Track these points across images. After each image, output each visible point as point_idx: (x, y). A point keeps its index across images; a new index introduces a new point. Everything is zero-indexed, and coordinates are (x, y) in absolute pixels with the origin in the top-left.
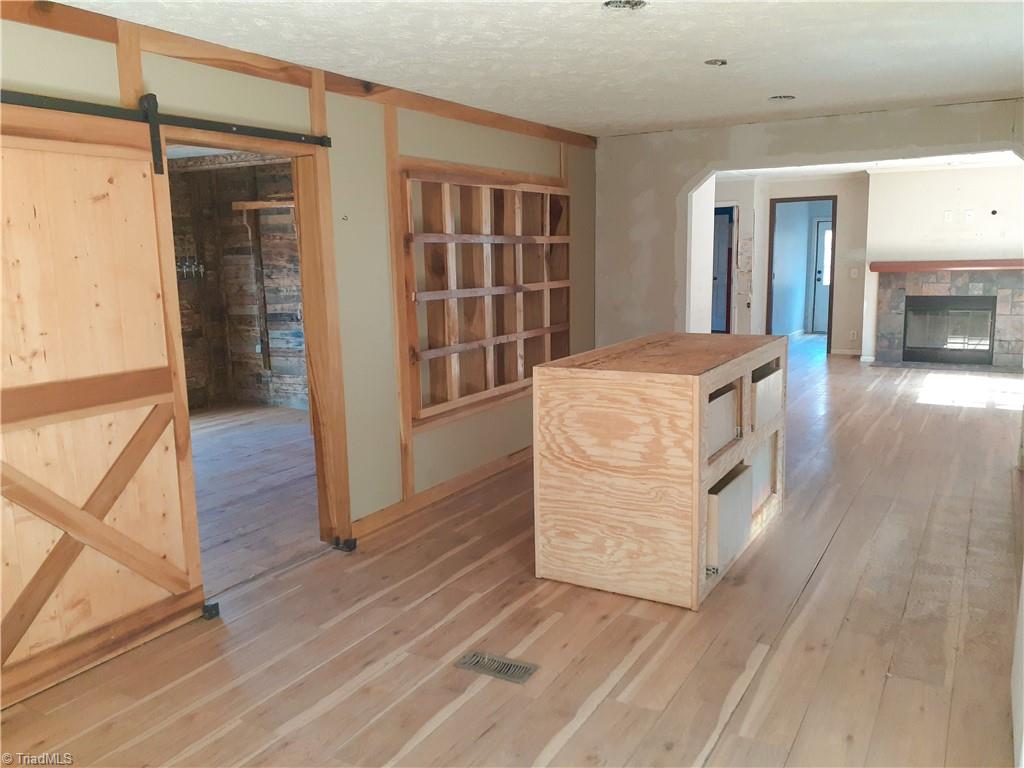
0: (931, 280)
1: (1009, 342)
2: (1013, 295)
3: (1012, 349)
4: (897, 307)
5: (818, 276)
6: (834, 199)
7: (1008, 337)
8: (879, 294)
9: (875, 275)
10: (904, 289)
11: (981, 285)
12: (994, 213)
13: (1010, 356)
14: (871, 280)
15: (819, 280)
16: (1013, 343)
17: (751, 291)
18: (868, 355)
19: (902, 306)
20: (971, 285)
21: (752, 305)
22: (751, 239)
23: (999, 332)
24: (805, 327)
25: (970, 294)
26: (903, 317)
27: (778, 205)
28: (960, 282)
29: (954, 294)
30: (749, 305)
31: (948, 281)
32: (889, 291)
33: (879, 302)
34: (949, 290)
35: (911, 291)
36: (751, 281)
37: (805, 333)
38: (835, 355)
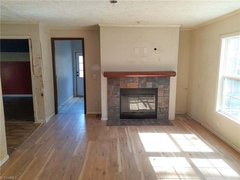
0: (131, 81)
1: (163, 109)
2: (164, 87)
3: (165, 112)
4: (116, 94)
5: (77, 74)
6: (82, 39)
7: (163, 106)
8: (108, 88)
9: (106, 78)
10: (119, 85)
11: (151, 83)
12: (155, 49)
13: (164, 115)
14: (104, 81)
15: (78, 75)
16: (165, 109)
17: (43, 87)
18: (104, 118)
19: (119, 93)
20: (147, 83)
21: (44, 95)
22: (40, 58)
23: (159, 104)
24: (74, 94)
25: (147, 87)
26: (119, 98)
27: (55, 41)
28: (143, 82)
29: (140, 87)
30: (42, 95)
31: (138, 81)
32: (113, 86)
33: (108, 92)
34: (139, 85)
35: (122, 86)
36: (42, 82)
37: (74, 97)
38: (88, 114)
